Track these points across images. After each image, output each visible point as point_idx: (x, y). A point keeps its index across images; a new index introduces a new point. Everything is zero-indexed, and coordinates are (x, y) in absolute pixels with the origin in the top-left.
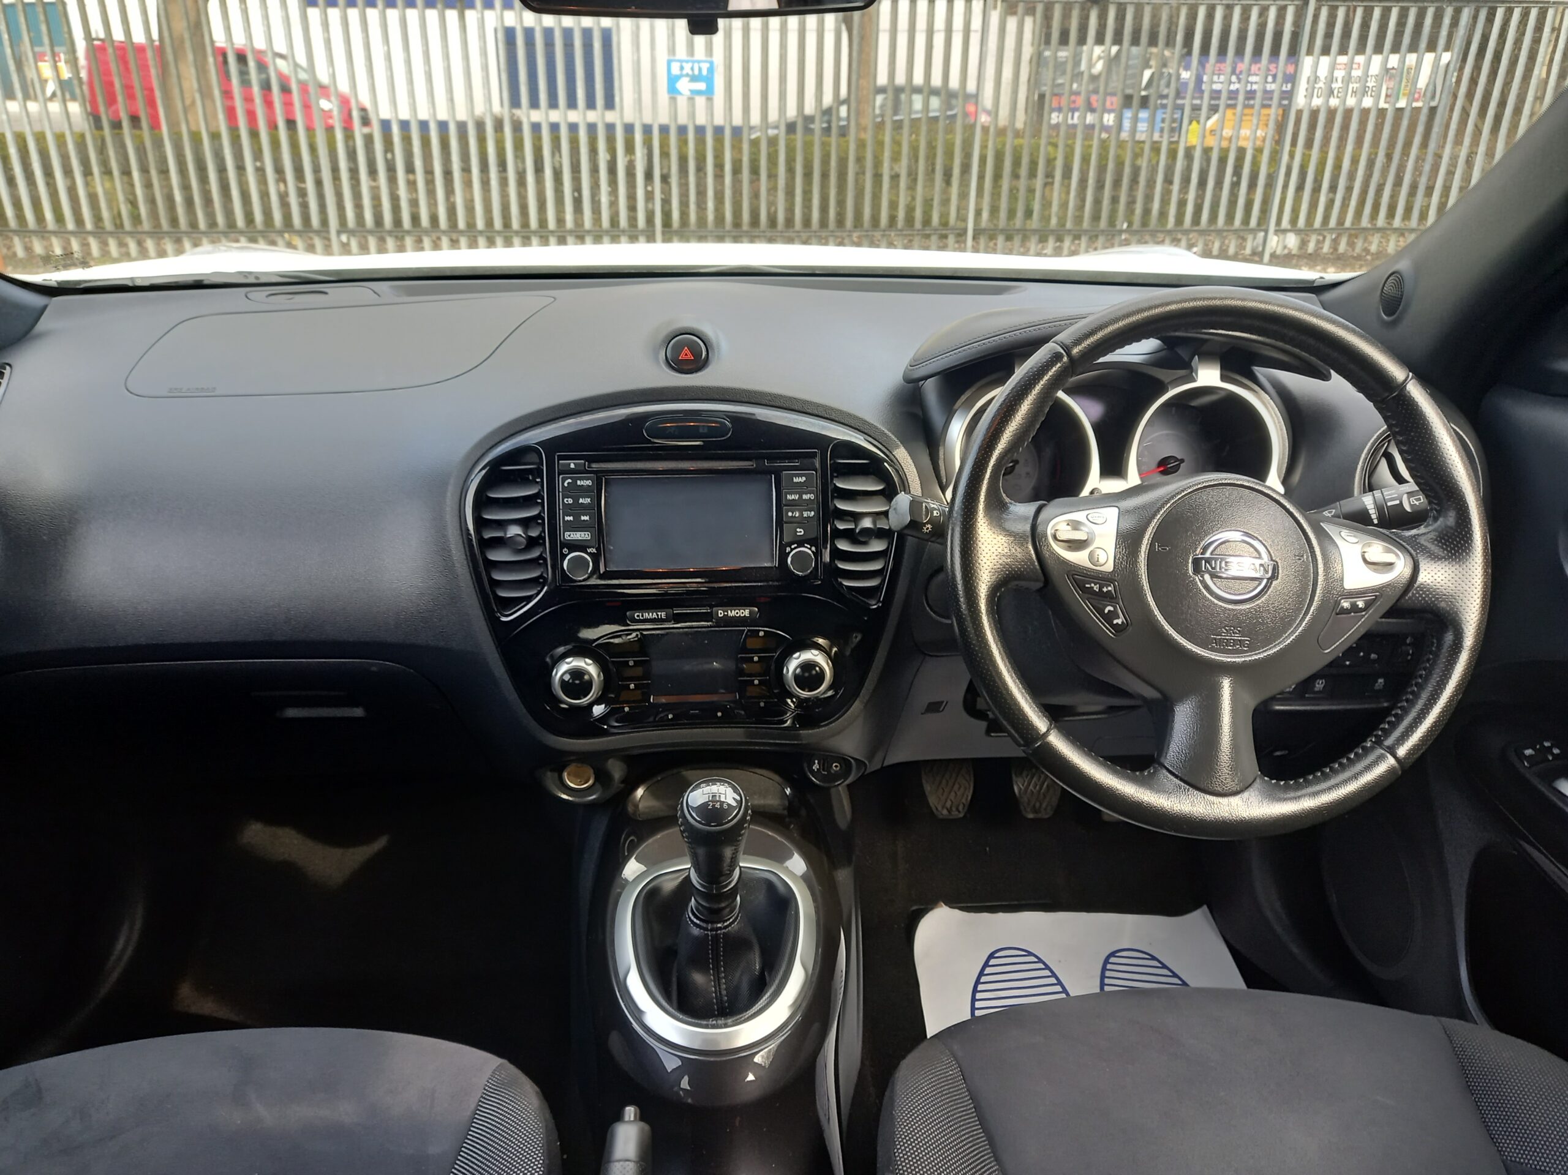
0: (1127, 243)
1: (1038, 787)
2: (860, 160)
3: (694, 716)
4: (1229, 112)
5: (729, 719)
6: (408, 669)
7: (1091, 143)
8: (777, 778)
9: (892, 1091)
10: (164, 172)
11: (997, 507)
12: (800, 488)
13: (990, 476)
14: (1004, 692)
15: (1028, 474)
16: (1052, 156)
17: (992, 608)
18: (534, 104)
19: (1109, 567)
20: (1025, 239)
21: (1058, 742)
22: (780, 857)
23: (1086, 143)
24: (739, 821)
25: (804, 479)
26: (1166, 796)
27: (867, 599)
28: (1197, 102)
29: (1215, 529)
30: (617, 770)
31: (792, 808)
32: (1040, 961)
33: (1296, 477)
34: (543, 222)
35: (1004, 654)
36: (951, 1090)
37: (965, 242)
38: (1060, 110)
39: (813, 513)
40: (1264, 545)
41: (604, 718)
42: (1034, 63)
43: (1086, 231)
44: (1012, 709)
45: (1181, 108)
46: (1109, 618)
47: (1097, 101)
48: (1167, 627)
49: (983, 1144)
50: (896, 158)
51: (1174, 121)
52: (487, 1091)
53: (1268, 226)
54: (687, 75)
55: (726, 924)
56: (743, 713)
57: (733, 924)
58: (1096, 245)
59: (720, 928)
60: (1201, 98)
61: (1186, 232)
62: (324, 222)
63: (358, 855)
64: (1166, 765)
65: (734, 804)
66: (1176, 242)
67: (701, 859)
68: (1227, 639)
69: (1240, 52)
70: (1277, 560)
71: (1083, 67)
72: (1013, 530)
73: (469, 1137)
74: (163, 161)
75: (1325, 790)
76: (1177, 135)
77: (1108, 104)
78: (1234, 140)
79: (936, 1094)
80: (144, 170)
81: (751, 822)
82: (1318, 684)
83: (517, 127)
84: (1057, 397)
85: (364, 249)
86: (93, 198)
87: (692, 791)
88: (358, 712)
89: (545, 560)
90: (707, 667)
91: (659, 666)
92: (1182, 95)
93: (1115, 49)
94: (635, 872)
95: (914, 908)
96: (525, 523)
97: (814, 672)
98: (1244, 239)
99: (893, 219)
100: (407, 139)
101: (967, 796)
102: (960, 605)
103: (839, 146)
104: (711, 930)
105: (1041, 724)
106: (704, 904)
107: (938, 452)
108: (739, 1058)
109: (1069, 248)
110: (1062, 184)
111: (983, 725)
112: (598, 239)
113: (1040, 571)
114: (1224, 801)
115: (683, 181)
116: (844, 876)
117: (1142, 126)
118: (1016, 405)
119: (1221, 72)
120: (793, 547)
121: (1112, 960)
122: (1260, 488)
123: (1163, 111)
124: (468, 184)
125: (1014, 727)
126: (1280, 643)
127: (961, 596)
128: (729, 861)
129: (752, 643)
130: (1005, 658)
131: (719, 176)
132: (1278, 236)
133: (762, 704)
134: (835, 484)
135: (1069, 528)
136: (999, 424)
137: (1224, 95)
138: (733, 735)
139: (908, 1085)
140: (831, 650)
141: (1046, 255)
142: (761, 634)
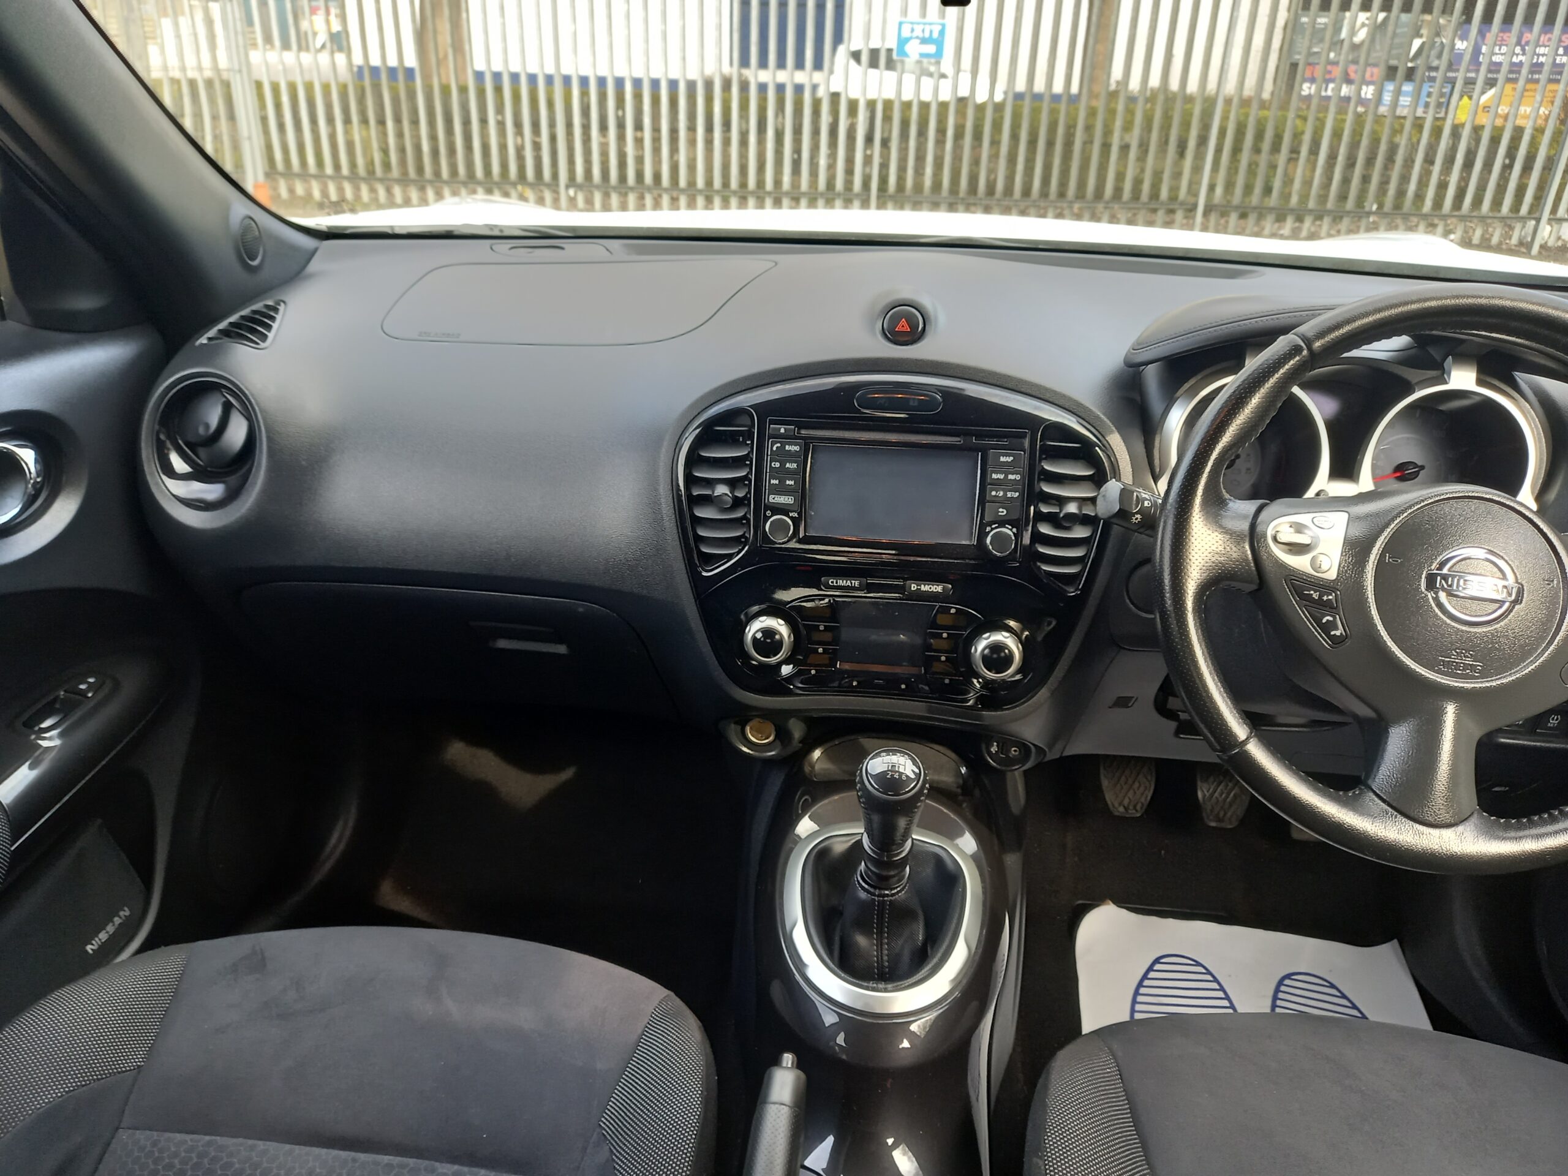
0: (1373, 228)
1: (1224, 796)
2: (1089, 128)
3: (878, 686)
4: (1509, 87)
5: (912, 693)
6: (611, 613)
7: (1343, 117)
8: (953, 755)
9: (1047, 1079)
10: (415, 122)
11: (1215, 504)
12: (1006, 468)
13: (1211, 470)
14: (1204, 694)
15: (1248, 469)
16: (1300, 130)
17: (1199, 607)
18: (763, 64)
19: (1332, 575)
20: (1261, 217)
21: (1257, 752)
22: (952, 834)
23: (1339, 117)
24: (916, 794)
25: (1012, 458)
26: (1370, 820)
27: (1065, 585)
28: (1473, 75)
29: (1455, 544)
30: (797, 730)
31: (966, 788)
32: (1209, 973)
33: (1552, 495)
34: (760, 183)
35: (1207, 655)
36: (1107, 1088)
37: (1194, 218)
38: (1312, 80)
39: (1017, 494)
40: (1509, 565)
41: (789, 679)
42: (1289, 31)
43: (1329, 212)
44: (1210, 713)
45: (1452, 81)
46: (1326, 628)
47: (1356, 72)
48: (1390, 643)
49: (1135, 1146)
50: (1127, 127)
51: (1442, 95)
52: (654, 1018)
53: (1541, 214)
54: (917, 37)
55: (893, 892)
56: (927, 688)
57: (899, 892)
58: (1339, 226)
59: (887, 895)
60: (1477, 71)
61: (1444, 217)
62: (555, 175)
63: (547, 783)
64: (1373, 787)
65: (913, 776)
66: (1431, 227)
67: (875, 826)
68: (1457, 663)
69: (1529, 20)
70: (1523, 582)
71: (1344, 34)
72: (1230, 527)
73: (634, 1059)
74: (414, 111)
75: (1551, 834)
76: (1444, 110)
77: (1368, 75)
78: (1511, 118)
79: (1092, 1089)
80: (398, 120)
81: (928, 796)
82: (1553, 719)
83: (744, 86)
84: (1292, 392)
85: (590, 206)
86: (350, 145)
87: (871, 759)
88: (562, 649)
89: (748, 520)
90: (894, 638)
91: (848, 634)
92: (1454, 67)
93: (1382, 16)
94: (807, 831)
95: (1080, 902)
96: (732, 483)
97: (1003, 654)
98: (1511, 228)
99: (1118, 191)
100: (638, 96)
101: (1147, 797)
102: (1164, 600)
103: (1068, 113)
104: (878, 896)
105: (1240, 730)
106: (873, 869)
107: (1154, 440)
108: (894, 1025)
109: (1309, 229)
110: (1308, 160)
111: (1173, 725)
112: (812, 203)
113: (1255, 573)
114: (1435, 832)
115: (904, 145)
116: (1012, 861)
117: (1405, 100)
118: (1246, 397)
119: (1504, 43)
120: (993, 526)
121: (1287, 982)
122: (1512, 504)
123: (1431, 84)
124: (692, 142)
125: (1212, 733)
126: (1517, 672)
127: (1168, 591)
128: (903, 831)
129: (942, 620)
130: (1208, 659)
131: (940, 142)
132: (1552, 226)
133: (947, 681)
134: (1042, 466)
135: (1292, 530)
136: (1225, 416)
137: (1505, 69)
138: (914, 708)
139: (1063, 1076)
140: (1022, 633)
141: (1282, 237)
142: (953, 611)
